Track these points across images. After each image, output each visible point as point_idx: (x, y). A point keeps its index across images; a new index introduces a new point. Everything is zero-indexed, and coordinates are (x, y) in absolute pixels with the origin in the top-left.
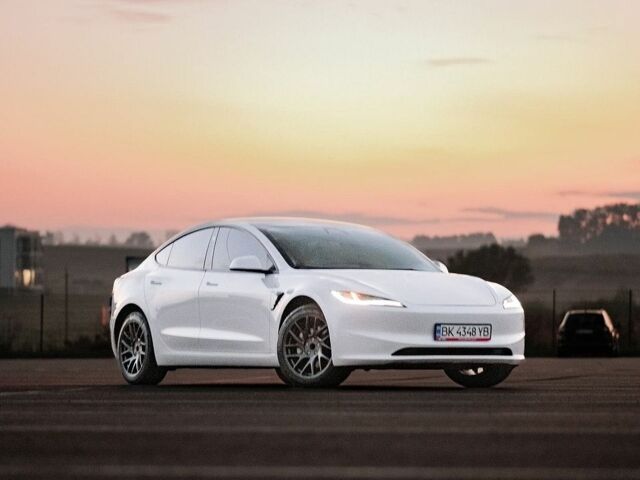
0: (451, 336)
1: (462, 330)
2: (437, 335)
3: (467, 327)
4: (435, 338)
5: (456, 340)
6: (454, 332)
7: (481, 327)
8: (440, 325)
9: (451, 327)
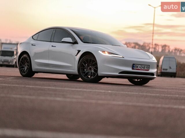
0: (138, 68)
1: (141, 67)
2: (134, 68)
3: (143, 66)
4: (133, 69)
5: (139, 70)
6: (139, 67)
7: (147, 66)
8: (134, 64)
9: (138, 65)
